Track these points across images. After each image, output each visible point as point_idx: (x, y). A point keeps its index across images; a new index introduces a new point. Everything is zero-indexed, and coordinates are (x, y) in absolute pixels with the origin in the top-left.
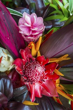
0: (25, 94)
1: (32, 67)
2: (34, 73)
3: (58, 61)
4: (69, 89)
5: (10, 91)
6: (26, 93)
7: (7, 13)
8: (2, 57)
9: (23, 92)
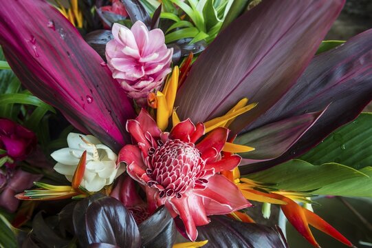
0: (169, 230)
1: (171, 155)
2: (179, 167)
3: (226, 121)
4: (268, 180)
5: (131, 233)
6: (171, 226)
7: (71, 33)
8: (85, 152)
9: (162, 225)
